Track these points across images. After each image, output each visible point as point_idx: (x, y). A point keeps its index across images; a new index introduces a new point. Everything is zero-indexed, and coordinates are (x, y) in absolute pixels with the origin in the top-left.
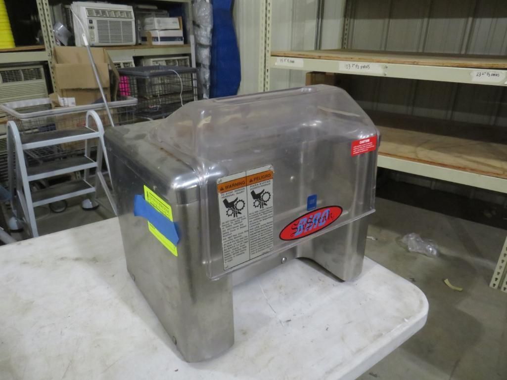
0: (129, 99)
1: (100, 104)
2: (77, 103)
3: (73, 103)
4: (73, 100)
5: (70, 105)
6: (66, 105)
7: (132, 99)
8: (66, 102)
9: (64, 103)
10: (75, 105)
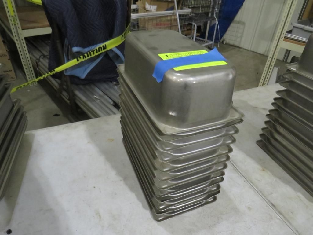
0: (184, 9)
1: (172, 11)
2: (158, 10)
3: (155, 9)
4: (155, 7)
5: (153, 10)
6: (151, 10)
7: (188, 9)
8: (151, 8)
9: (150, 9)
10: (155, 11)
